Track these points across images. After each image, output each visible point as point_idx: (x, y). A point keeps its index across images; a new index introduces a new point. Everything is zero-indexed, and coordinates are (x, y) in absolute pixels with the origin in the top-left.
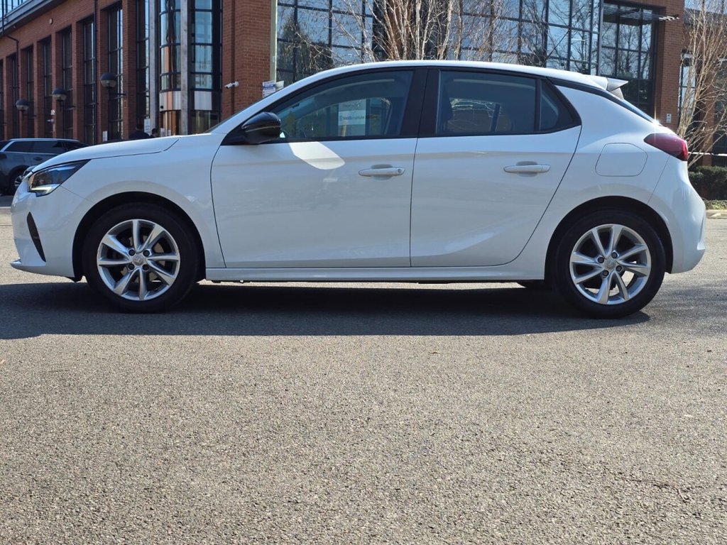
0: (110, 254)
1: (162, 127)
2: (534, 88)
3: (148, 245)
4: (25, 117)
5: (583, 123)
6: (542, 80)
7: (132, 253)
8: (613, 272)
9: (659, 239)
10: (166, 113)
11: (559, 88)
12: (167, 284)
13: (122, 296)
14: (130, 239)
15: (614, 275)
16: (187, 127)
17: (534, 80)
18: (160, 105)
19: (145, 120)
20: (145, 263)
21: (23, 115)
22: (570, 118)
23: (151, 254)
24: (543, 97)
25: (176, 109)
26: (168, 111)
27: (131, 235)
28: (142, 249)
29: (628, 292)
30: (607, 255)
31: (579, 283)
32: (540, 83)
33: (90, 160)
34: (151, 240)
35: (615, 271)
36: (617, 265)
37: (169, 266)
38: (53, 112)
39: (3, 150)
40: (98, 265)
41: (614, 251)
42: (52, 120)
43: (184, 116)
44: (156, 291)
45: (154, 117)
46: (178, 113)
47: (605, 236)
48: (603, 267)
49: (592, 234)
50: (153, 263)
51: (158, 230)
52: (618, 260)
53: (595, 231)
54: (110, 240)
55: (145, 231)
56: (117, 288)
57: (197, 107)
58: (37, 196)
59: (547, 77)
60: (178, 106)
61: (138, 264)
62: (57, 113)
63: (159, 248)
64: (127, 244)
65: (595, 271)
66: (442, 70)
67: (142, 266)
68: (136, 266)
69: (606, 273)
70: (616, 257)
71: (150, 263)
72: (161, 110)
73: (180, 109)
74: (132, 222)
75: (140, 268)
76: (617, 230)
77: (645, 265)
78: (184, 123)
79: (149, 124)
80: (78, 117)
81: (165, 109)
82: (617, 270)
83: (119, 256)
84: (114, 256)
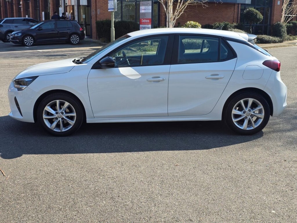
0: (48, 114)
1: (67, 12)
2: (218, 41)
3: (63, 110)
4: (10, 4)
5: (238, 57)
6: (221, 38)
7: (57, 113)
8: (249, 117)
9: (268, 103)
10: (68, 6)
11: (228, 41)
12: (71, 125)
13: (54, 130)
14: (56, 107)
15: (250, 118)
16: (77, 12)
17: (218, 38)
18: (66, 3)
19: (60, 8)
20: (62, 117)
21: (9, 4)
22: (232, 55)
23: (64, 113)
24: (222, 44)
25: (72, 5)
26: (69, 6)
27: (56, 105)
28: (61, 111)
29: (255, 125)
30: (247, 110)
31: (235, 122)
32: (221, 39)
33: (39, 76)
34: (64, 108)
35: (250, 117)
36: (251, 114)
37: (72, 118)
38: (21, 3)
39: (1, 23)
40: (43, 118)
41: (250, 109)
42: (21, 6)
43: (76, 8)
44: (67, 128)
45: (63, 7)
46: (73, 6)
47: (246, 103)
48: (245, 115)
49: (241, 102)
50: (65, 117)
51: (67, 104)
52: (251, 112)
53: (242, 101)
54: (48, 108)
55: (62, 104)
56: (51, 127)
57: (81, 4)
58: (18, 90)
59: (223, 37)
60: (73, 4)
61: (60, 118)
62: (23, 3)
63: (68, 110)
64: (55, 110)
65: (242, 117)
66: (180, 35)
67: (61, 118)
68: (58, 118)
69: (246, 117)
70: (250, 111)
71: (64, 117)
72: (66, 5)
73: (74, 5)
74: (56, 101)
75: (60, 119)
76: (251, 101)
77: (262, 114)
78: (76, 11)
79: (61, 10)
80: (32, 5)
81: (68, 5)
82: (251, 116)
83: (52, 115)
84: (50, 114)
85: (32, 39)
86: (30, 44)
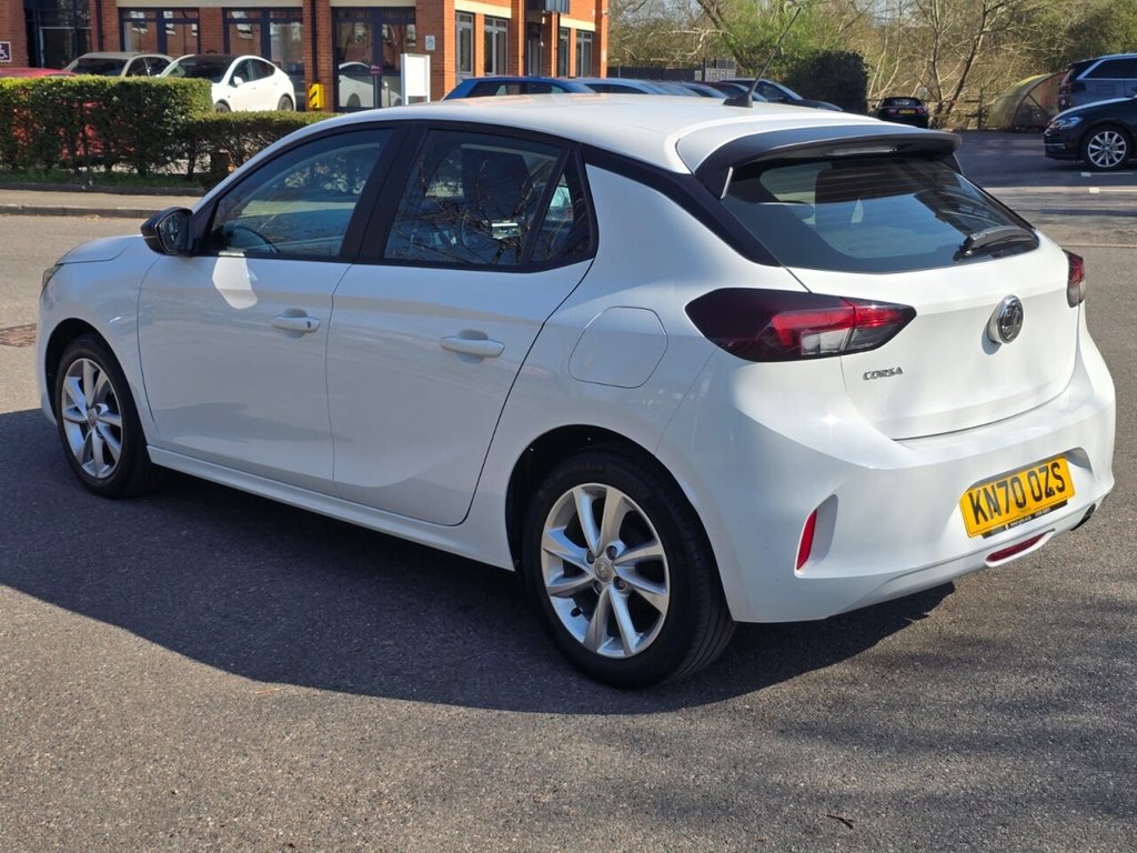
3: (96, 398)
8: (607, 588)
12: (115, 460)
13: (83, 467)
15: (608, 596)
20: (96, 424)
23: (102, 411)
31: (557, 595)
35: (611, 587)
36: (614, 574)
40: (63, 417)
41: (611, 544)
48: (591, 573)
49: (574, 497)
52: (615, 564)
61: (92, 424)
65: (584, 576)
69: (599, 587)
70: (614, 557)
71: (99, 425)
74: (83, 362)
75: (93, 430)
85: (1123, 143)
86: (1112, 161)
